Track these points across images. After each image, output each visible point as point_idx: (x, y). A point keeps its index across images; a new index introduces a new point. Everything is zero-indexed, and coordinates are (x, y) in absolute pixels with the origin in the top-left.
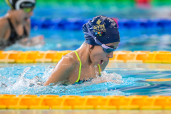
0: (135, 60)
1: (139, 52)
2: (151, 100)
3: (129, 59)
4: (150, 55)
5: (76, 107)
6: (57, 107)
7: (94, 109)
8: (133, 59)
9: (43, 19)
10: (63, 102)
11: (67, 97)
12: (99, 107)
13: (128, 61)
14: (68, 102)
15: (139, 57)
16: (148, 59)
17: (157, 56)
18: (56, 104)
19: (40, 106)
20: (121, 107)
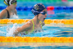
0: (61, 23)
1: (62, 20)
2: (67, 39)
3: (59, 22)
4: (67, 21)
5: (38, 41)
6: (30, 41)
7: (45, 42)
8: (60, 22)
9: (24, 7)
10: (32, 40)
11: (34, 37)
12: (47, 41)
13: (58, 23)
14: (34, 40)
15: (62, 22)
16: (66, 22)
17: (70, 21)
18: (30, 40)
19: (23, 41)
20: (55, 41)
